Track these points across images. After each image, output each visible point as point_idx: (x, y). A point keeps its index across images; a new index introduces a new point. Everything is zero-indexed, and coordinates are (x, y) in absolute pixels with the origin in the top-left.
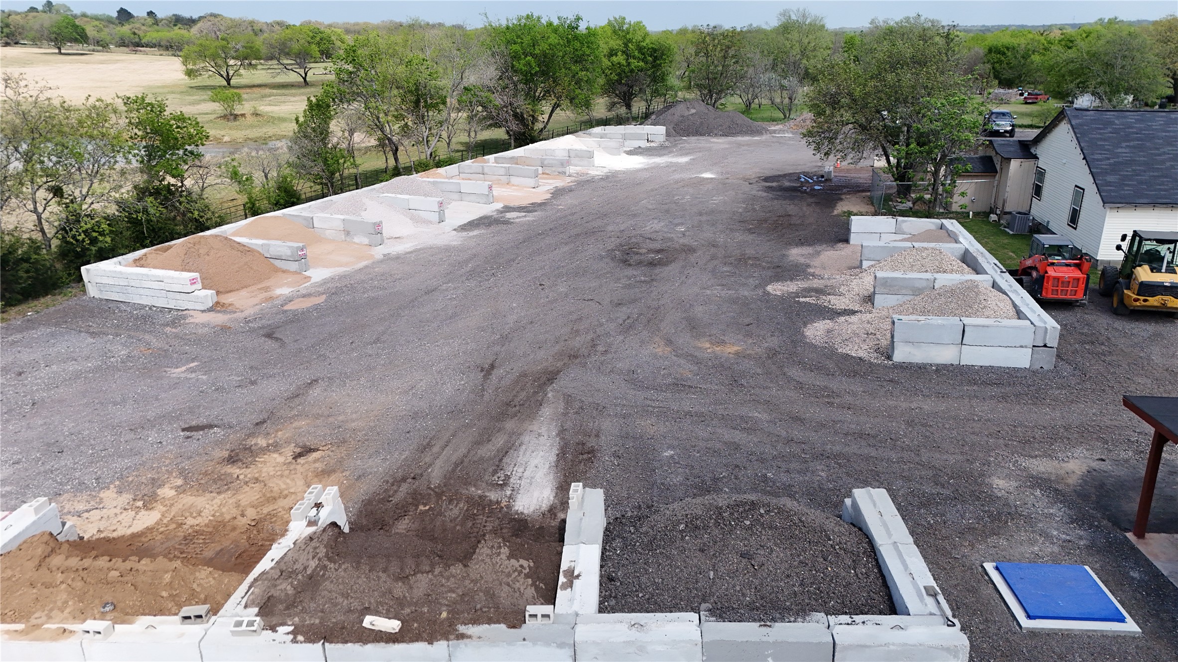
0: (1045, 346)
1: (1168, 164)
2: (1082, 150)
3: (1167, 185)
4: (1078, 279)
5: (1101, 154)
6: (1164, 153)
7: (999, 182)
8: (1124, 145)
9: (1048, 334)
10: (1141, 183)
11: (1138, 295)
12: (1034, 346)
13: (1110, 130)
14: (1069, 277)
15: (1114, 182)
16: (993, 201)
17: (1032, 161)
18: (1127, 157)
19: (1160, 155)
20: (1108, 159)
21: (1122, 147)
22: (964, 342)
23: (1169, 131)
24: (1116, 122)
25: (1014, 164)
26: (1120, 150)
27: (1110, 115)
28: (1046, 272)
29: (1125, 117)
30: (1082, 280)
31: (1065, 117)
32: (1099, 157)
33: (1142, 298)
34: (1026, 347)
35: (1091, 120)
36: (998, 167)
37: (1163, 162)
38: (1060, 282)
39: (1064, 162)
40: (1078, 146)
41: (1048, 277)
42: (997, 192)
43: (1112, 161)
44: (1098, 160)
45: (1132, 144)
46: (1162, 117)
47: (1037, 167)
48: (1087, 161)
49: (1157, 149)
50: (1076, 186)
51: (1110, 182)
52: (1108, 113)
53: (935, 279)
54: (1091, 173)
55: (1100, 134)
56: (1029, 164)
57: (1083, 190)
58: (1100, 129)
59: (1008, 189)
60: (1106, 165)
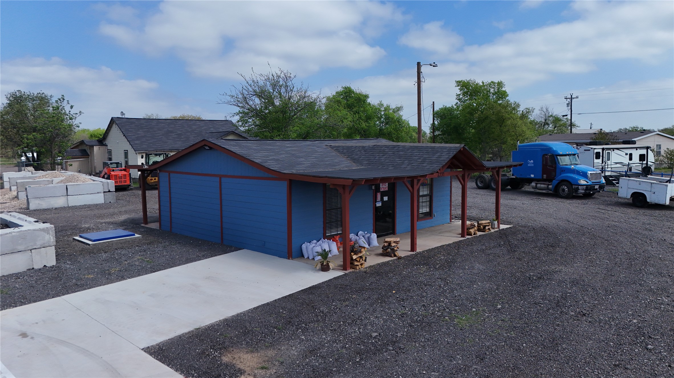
0: (109, 191)
1: (160, 137)
2: (122, 133)
3: (161, 144)
4: (126, 175)
7: (91, 160)
8: (140, 130)
9: (109, 185)
10: (150, 143)
11: (151, 177)
12: (104, 192)
13: (134, 125)
14: (121, 174)
16: (90, 170)
17: (104, 147)
18: (142, 135)
19: (157, 134)
20: (135, 135)
22: (68, 194)
23: (159, 126)
24: (136, 122)
25: (96, 148)
26: (139, 132)
27: (133, 120)
28: (111, 173)
29: (140, 121)
30: (127, 175)
31: (114, 122)
32: (130, 134)
33: (153, 178)
34: (100, 193)
35: (125, 121)
36: (89, 153)
37: (158, 136)
38: (118, 177)
39: (118, 142)
40: (121, 132)
41: (112, 175)
42: (91, 165)
44: (130, 136)
45: (144, 130)
46: (156, 121)
47: (108, 149)
48: (125, 136)
49: (154, 132)
50: (124, 150)
51: (137, 143)
53: (53, 180)
54: (128, 141)
55: (130, 127)
56: (102, 148)
57: (127, 150)
58: (130, 125)
59: (95, 161)
60: (134, 138)
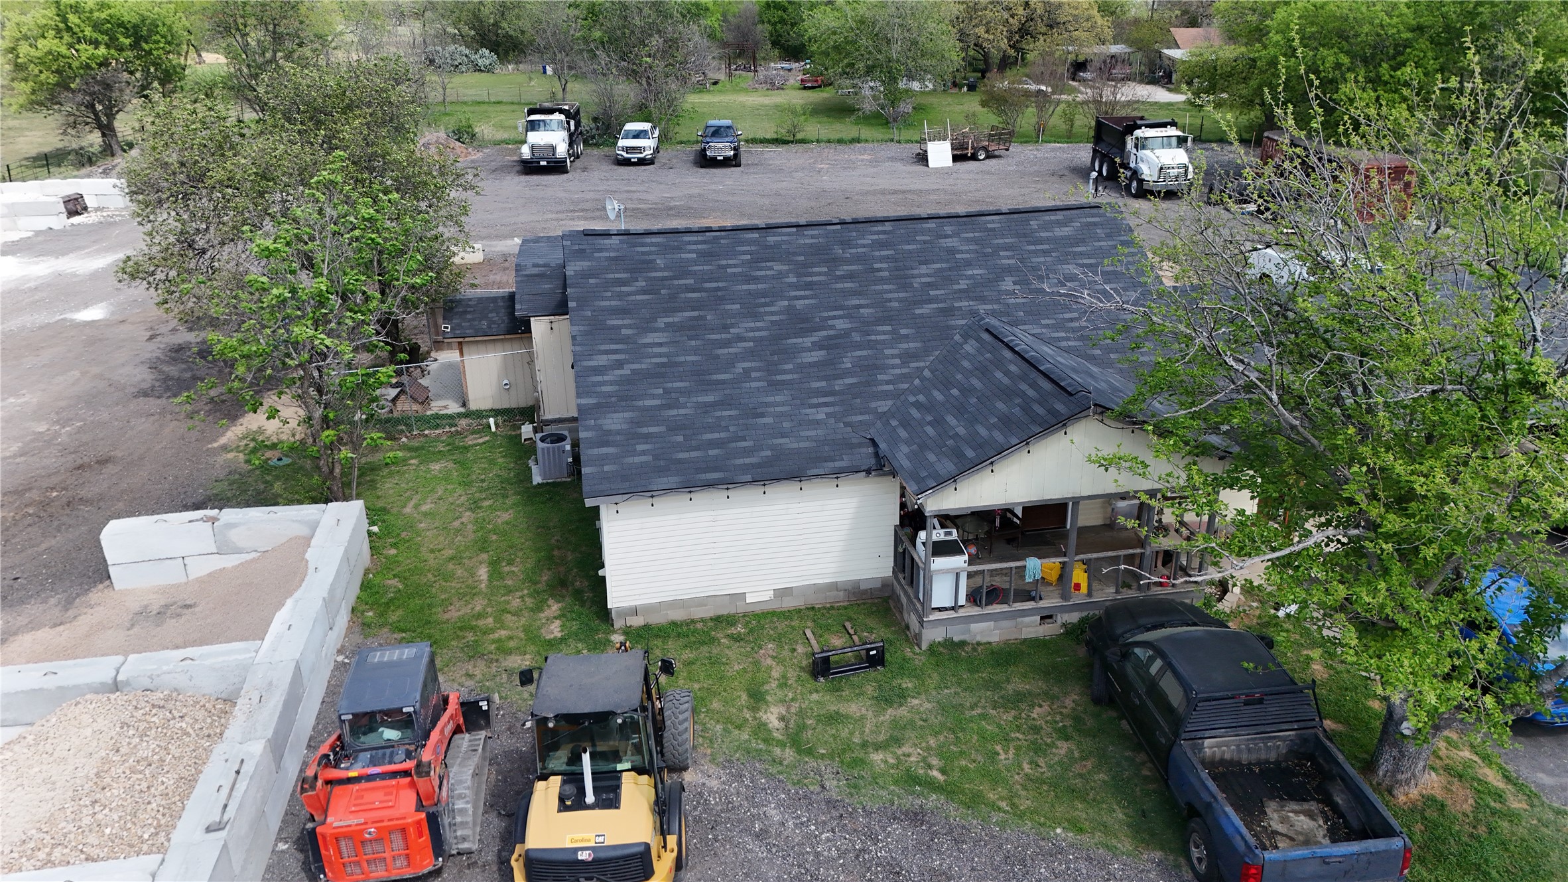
3: (726, 429)
5: (607, 352)
6: (740, 339)
8: (661, 322)
10: (674, 428)
13: (641, 284)
14: (377, 830)
15: (618, 433)
18: (660, 355)
19: (727, 344)
20: (620, 364)
21: (656, 330)
26: (649, 339)
27: (652, 244)
29: (679, 249)
32: (602, 360)
35: (609, 259)
37: (731, 362)
38: (357, 844)
41: (324, 835)
43: (626, 371)
45: (678, 318)
49: (726, 328)
51: (609, 432)
52: (648, 240)
55: (620, 296)
60: (611, 383)
